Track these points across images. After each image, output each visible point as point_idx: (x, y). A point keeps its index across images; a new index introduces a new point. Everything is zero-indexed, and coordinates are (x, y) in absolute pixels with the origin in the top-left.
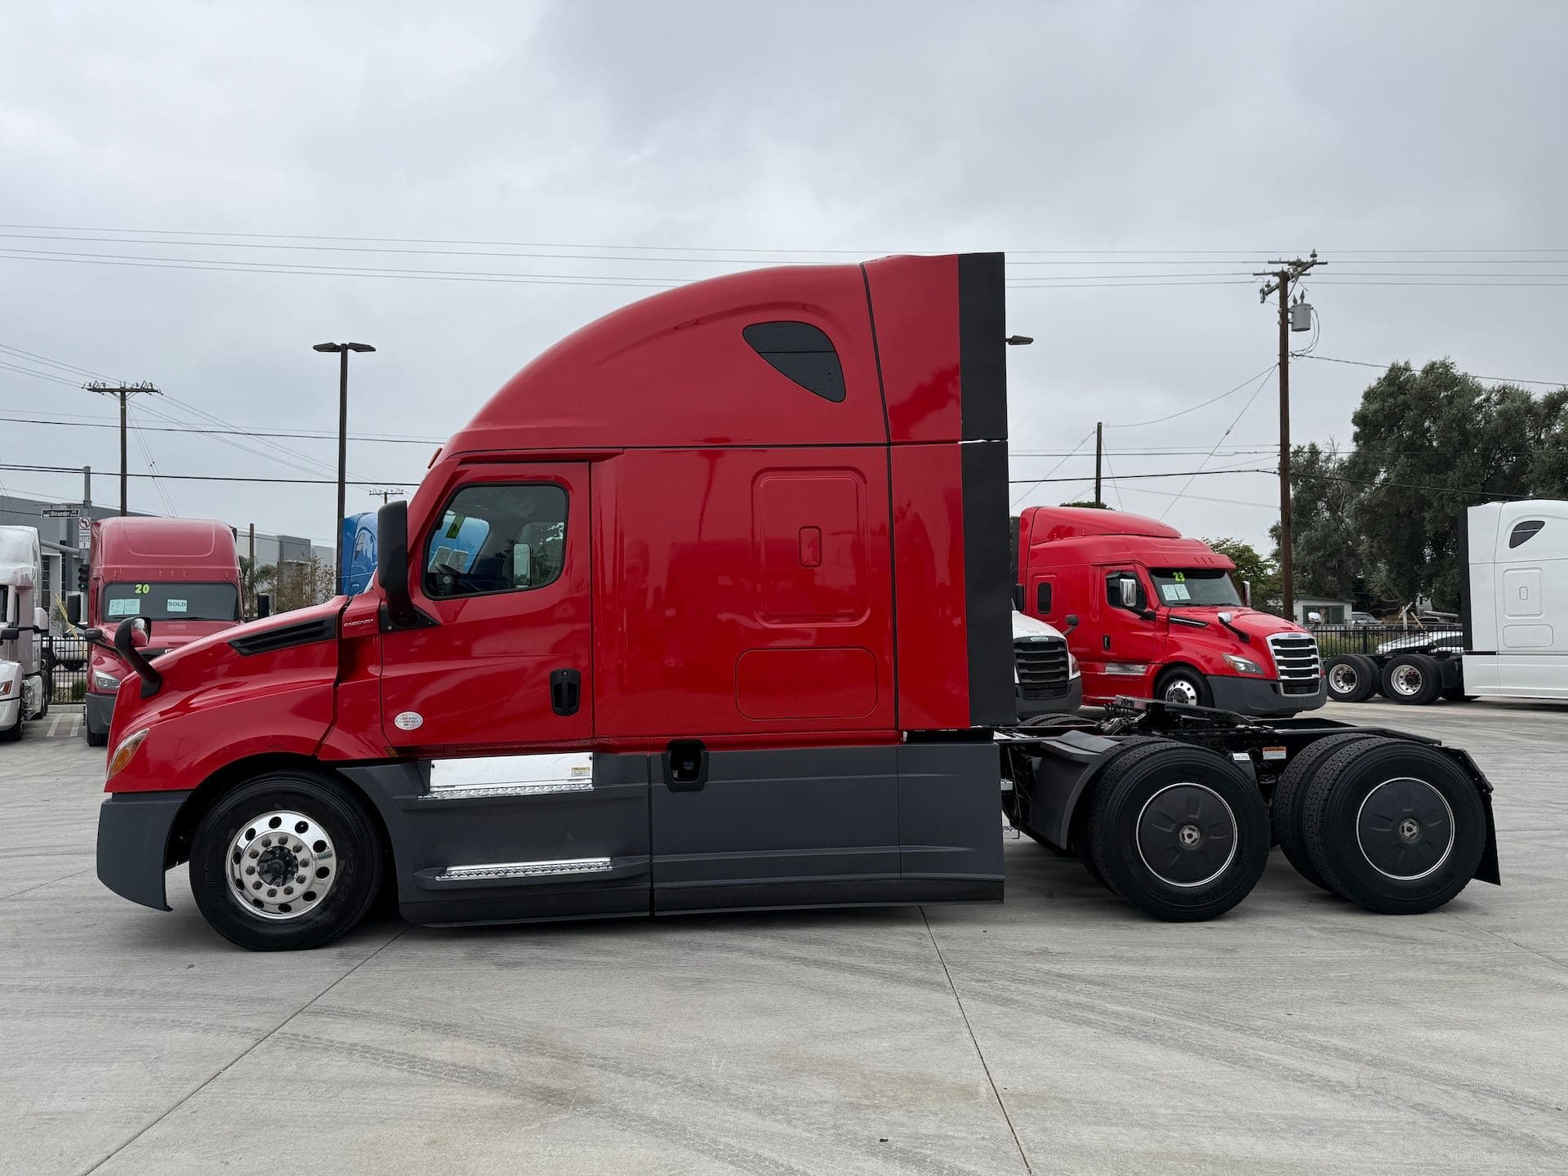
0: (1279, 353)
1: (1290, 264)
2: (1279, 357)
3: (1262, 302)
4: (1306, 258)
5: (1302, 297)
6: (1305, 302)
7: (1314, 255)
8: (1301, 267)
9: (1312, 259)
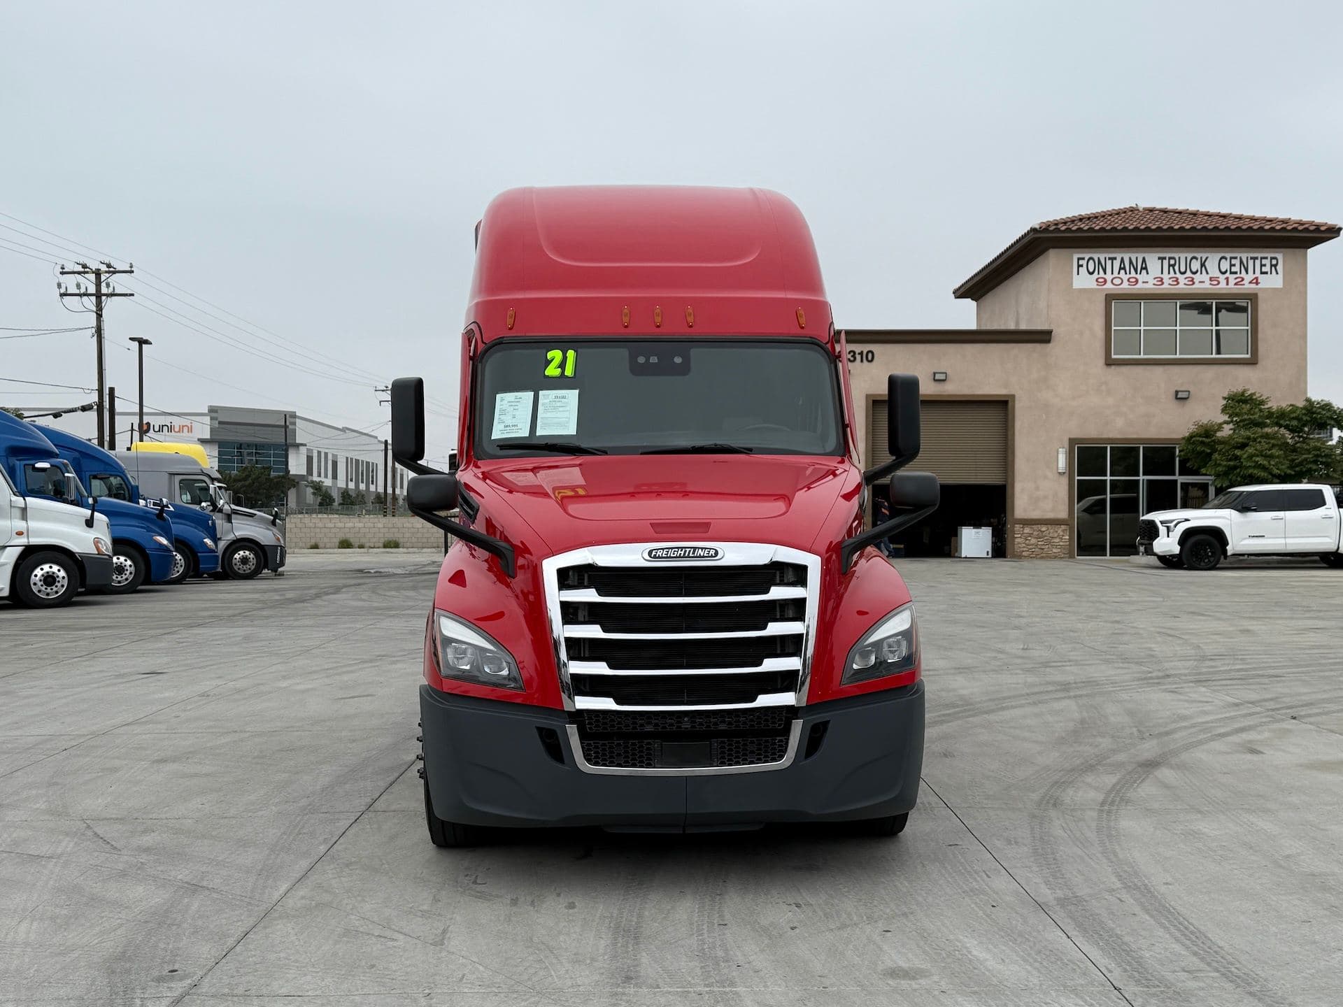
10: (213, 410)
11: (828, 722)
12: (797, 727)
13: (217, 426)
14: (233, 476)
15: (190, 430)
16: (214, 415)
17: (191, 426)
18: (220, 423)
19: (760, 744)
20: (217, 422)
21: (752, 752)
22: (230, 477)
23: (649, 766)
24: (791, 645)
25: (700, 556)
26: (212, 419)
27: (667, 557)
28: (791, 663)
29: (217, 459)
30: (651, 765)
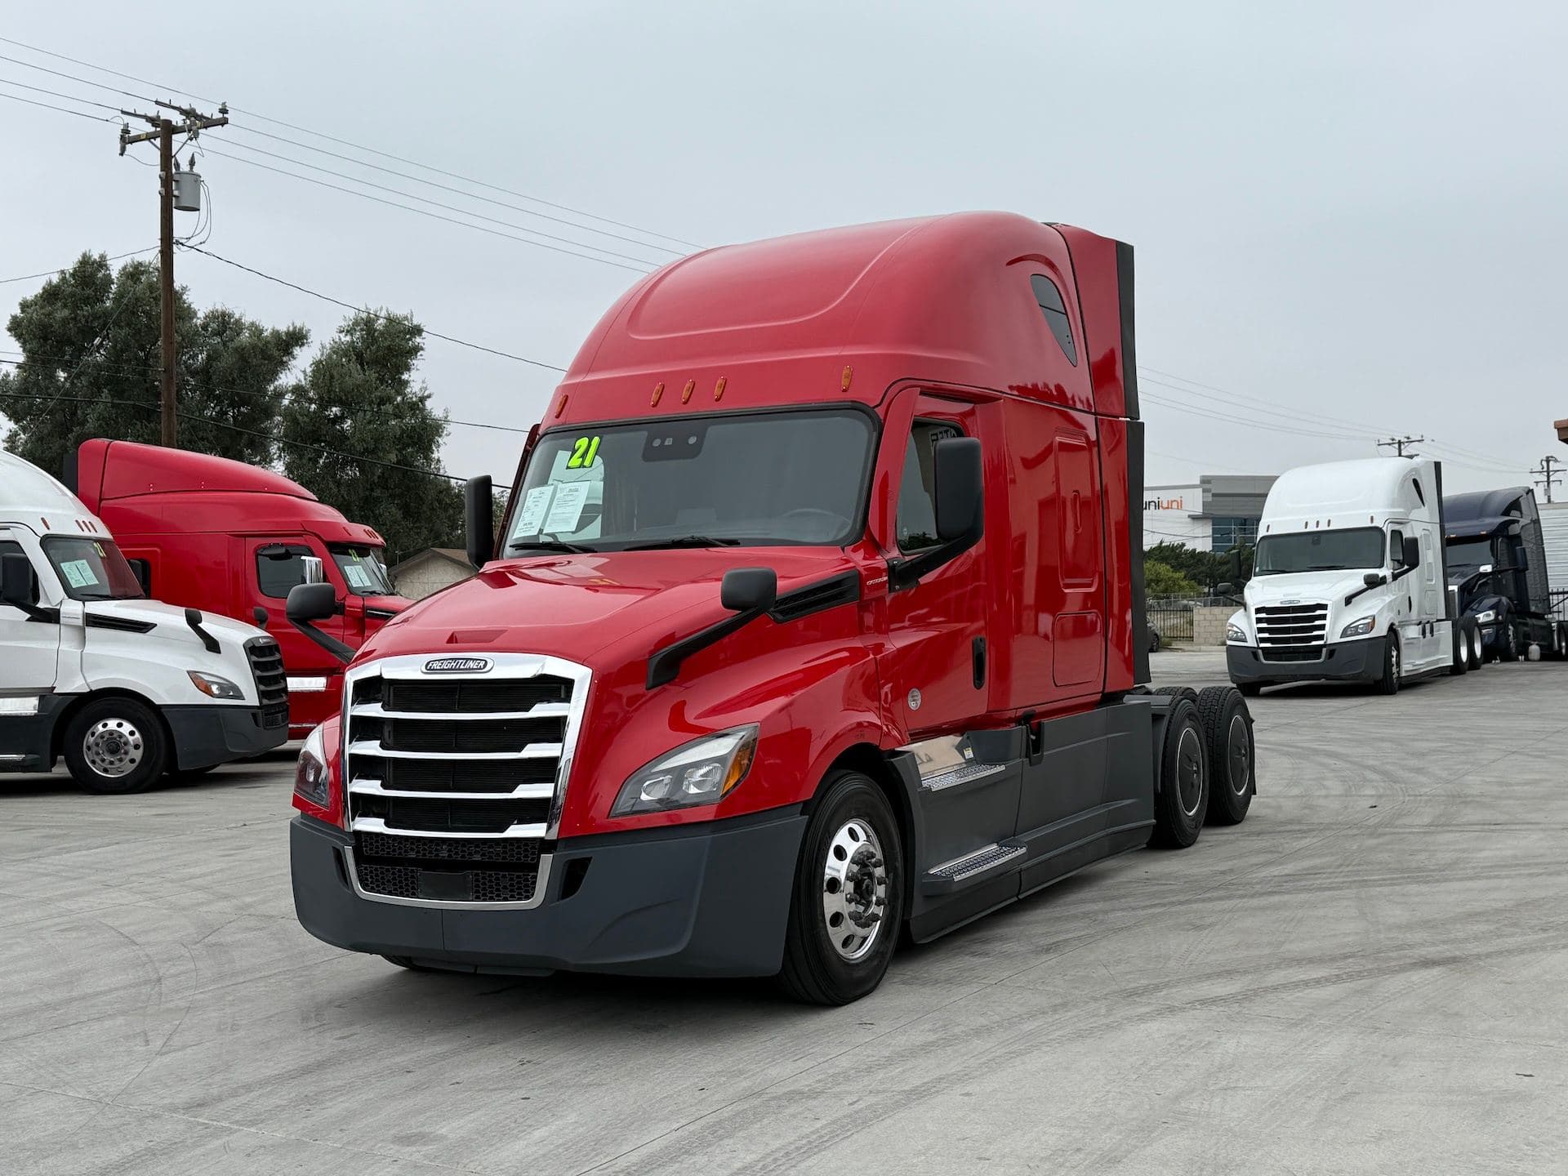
0: (160, 237)
1: (182, 111)
2: (160, 241)
3: (122, 154)
4: (211, 111)
5: (192, 163)
6: (196, 170)
7: (224, 111)
8: (197, 122)
9: (221, 115)
10: (1205, 481)
11: (589, 859)
12: (546, 861)
13: (1210, 499)
14: (1218, 559)
15: (1180, 506)
16: (1207, 486)
17: (1181, 501)
18: (1214, 495)
19: (512, 879)
20: (1210, 495)
21: (505, 888)
22: (1214, 560)
23: (414, 895)
24: (545, 770)
25: (470, 669)
26: (1204, 491)
27: (441, 670)
28: (543, 791)
29: (1211, 538)
30: (415, 894)
